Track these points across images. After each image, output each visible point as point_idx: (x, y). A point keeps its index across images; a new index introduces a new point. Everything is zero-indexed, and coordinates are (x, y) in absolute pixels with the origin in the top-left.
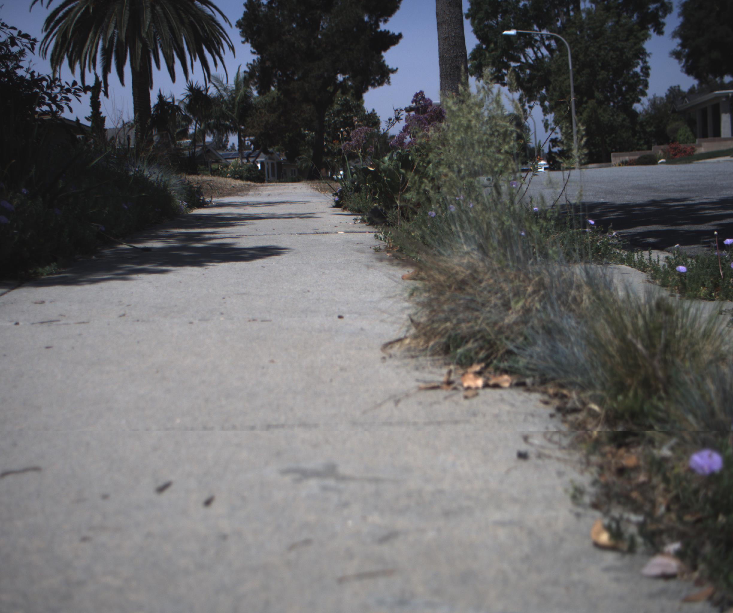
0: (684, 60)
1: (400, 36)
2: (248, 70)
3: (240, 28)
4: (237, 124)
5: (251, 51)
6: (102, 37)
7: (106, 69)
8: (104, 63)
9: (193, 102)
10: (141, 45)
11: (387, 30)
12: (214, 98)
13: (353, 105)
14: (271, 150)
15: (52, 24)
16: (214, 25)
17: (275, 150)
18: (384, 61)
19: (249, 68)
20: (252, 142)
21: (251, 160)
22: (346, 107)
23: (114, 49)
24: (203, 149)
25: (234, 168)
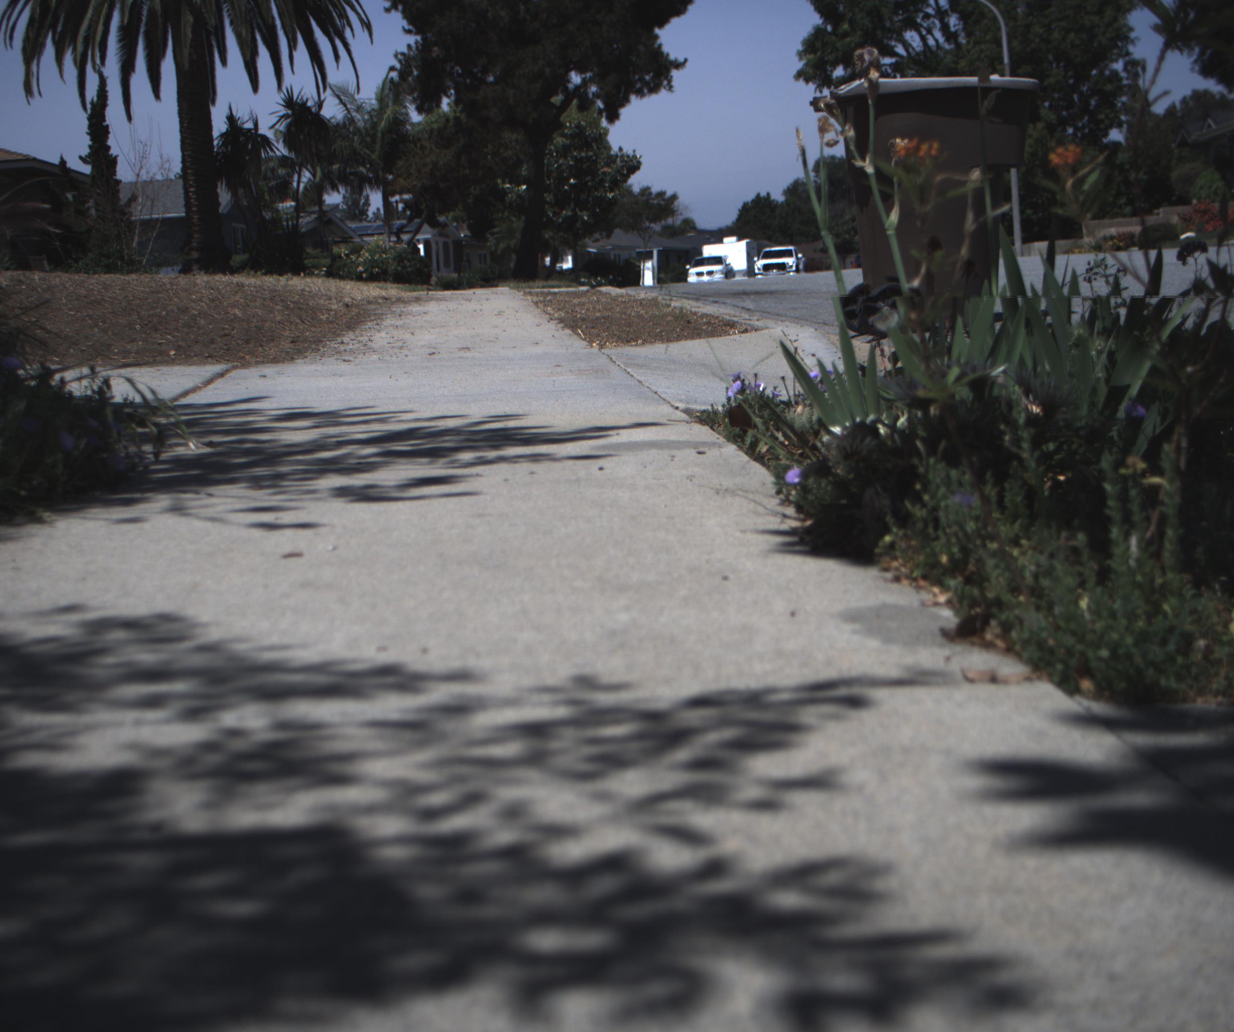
2: (398, 66)
4: (380, 172)
5: (403, 28)
7: (127, 69)
8: (122, 56)
10: (191, 19)
12: (337, 124)
17: (450, 218)
18: (660, 46)
19: (400, 61)
20: (408, 204)
21: (405, 237)
22: (581, 139)
23: (142, 30)
24: (318, 217)
25: (370, 255)
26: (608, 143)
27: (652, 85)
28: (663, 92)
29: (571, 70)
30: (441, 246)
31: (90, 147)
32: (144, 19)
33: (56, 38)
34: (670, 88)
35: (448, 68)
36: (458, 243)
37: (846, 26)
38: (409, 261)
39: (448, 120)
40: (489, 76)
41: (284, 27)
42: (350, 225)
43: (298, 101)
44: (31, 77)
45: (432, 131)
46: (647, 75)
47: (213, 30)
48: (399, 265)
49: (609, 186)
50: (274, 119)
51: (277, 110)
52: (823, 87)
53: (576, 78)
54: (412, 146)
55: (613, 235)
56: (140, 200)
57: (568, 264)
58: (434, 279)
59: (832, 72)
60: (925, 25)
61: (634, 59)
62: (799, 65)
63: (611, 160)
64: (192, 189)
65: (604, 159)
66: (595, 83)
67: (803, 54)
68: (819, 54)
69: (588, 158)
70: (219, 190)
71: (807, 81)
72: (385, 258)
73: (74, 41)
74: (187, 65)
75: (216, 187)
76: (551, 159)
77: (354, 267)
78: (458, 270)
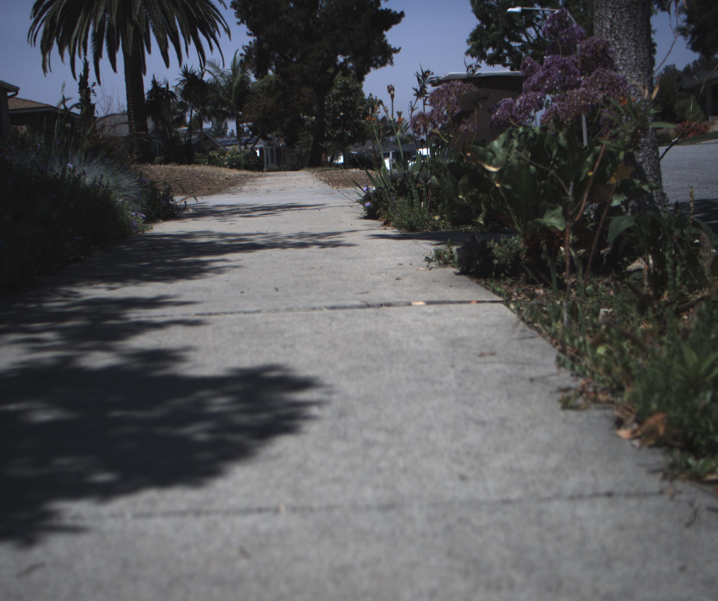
0: (690, 36)
1: (402, 14)
2: (244, 53)
3: (235, 9)
4: (235, 110)
5: (247, 32)
6: (92, 22)
7: (97, 56)
8: (94, 49)
9: (188, 88)
10: (132, 29)
11: (388, 8)
12: (211, 84)
13: (353, 88)
14: (269, 136)
15: (40, 9)
16: (208, 7)
17: (274, 135)
18: (386, 41)
19: (245, 51)
20: (250, 128)
21: (249, 146)
22: (346, 90)
23: (105, 34)
24: (200, 136)
25: (231, 156)
26: (363, 92)
27: (382, 62)
28: (388, 66)
29: (338, 54)
30: (269, 151)
31: (80, 99)
32: (106, 29)
33: (59, 40)
34: (392, 63)
35: (272, 54)
36: (278, 150)
37: (493, 25)
38: (252, 158)
39: (272, 82)
40: (294, 58)
41: (183, 32)
42: (218, 140)
43: (190, 72)
44: (46, 62)
45: (263, 88)
46: (379, 56)
47: (143, 34)
48: (246, 161)
49: (362, 117)
50: (177, 82)
51: (179, 77)
52: (481, 59)
53: (341, 59)
54: (252, 96)
55: (366, 144)
56: (108, 127)
57: (341, 160)
58: (265, 167)
59: (486, 51)
60: (538, 24)
61: (372, 48)
62: (468, 47)
63: (363, 102)
64: (133, 121)
65: (359, 101)
66: (351, 61)
67: (470, 41)
68: (479, 41)
69: (350, 101)
70: (147, 121)
71: (472, 56)
72: (239, 157)
73: (69, 42)
74: (130, 53)
75: (146, 120)
76: (330, 102)
77: (223, 162)
78: (278, 164)
